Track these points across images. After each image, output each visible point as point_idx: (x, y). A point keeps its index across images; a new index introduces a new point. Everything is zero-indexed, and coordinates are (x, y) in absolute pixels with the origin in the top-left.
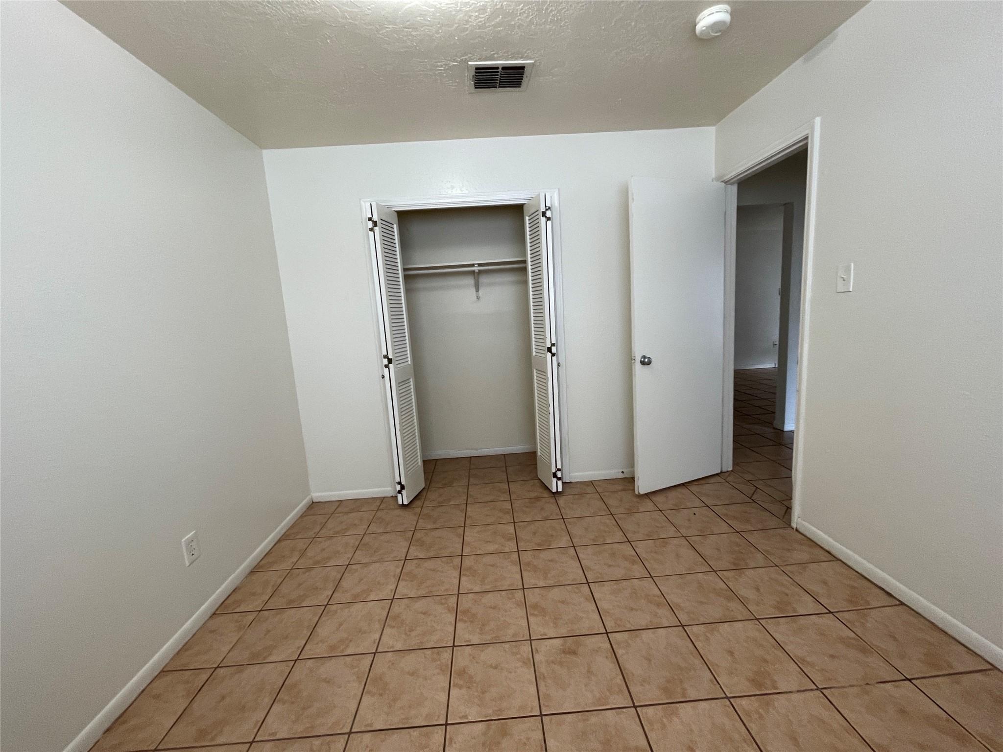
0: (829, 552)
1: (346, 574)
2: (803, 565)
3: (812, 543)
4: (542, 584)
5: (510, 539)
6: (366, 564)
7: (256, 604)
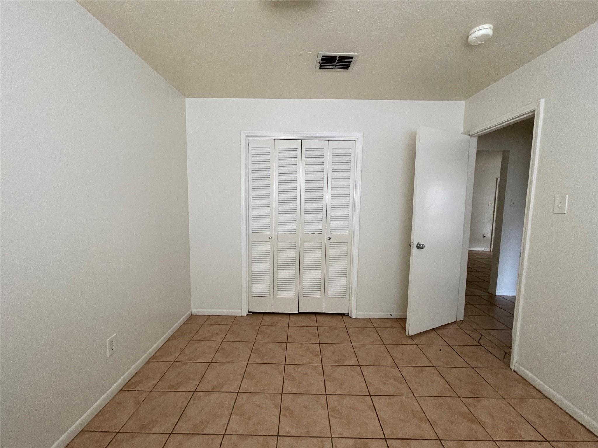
0: (539, 391)
1: (209, 370)
2: (523, 399)
3: (526, 383)
4: (338, 392)
5: (316, 355)
6: (223, 364)
7: (149, 386)
